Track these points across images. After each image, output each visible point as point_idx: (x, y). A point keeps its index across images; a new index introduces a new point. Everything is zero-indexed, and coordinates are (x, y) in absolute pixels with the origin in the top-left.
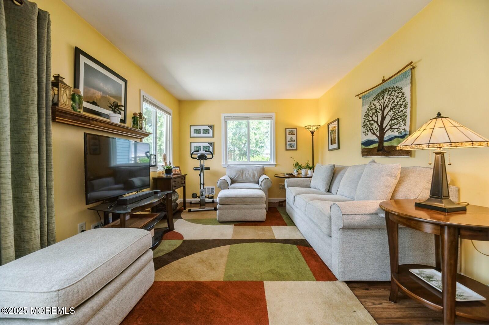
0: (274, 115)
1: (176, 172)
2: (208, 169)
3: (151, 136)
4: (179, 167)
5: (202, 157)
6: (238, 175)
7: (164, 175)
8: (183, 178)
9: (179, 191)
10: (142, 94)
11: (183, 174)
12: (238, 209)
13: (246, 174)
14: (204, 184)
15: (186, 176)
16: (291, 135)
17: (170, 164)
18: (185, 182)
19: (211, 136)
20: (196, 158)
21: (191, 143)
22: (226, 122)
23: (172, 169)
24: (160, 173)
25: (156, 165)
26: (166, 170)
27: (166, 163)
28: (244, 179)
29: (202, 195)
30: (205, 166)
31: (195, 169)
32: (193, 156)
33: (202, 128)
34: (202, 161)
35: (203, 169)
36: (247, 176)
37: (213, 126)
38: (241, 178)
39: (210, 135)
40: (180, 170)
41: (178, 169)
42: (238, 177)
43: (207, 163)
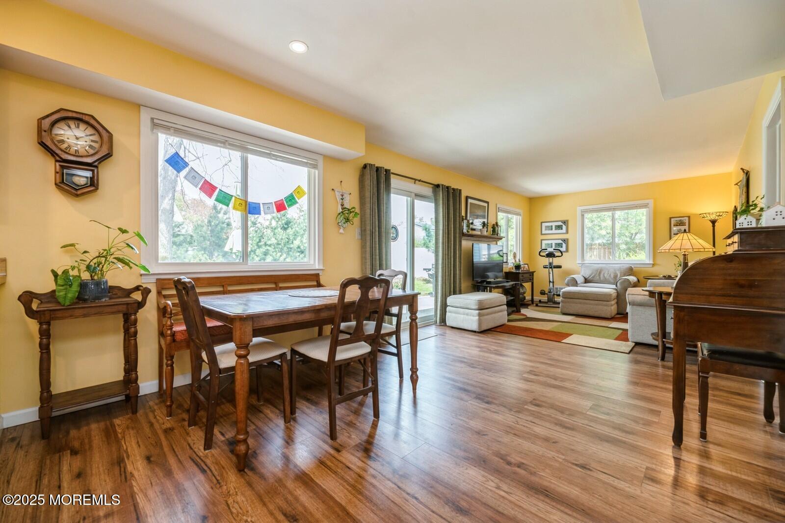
0: (651, 202)
1: (525, 269)
2: (560, 267)
3: (504, 239)
4: (527, 264)
5: (550, 255)
6: (593, 275)
7: (514, 270)
8: (531, 274)
9: (527, 285)
10: (498, 207)
11: (531, 270)
12: (580, 303)
13: (604, 274)
14: (553, 282)
15: (535, 274)
16: (680, 225)
17: (520, 261)
18: (533, 278)
19: (565, 232)
20: (544, 256)
21: (542, 240)
22: (583, 216)
23: (520, 266)
24: (510, 269)
25: (507, 262)
26: (516, 266)
27: (515, 260)
28: (602, 279)
29: (550, 292)
30: (554, 264)
31: (545, 267)
32: (541, 254)
33: (554, 224)
34: (551, 259)
35: (551, 266)
36: (606, 276)
37: (567, 221)
38: (598, 278)
39: (564, 230)
40: (529, 267)
41: (526, 266)
42: (593, 277)
43: (556, 261)
